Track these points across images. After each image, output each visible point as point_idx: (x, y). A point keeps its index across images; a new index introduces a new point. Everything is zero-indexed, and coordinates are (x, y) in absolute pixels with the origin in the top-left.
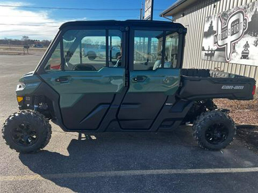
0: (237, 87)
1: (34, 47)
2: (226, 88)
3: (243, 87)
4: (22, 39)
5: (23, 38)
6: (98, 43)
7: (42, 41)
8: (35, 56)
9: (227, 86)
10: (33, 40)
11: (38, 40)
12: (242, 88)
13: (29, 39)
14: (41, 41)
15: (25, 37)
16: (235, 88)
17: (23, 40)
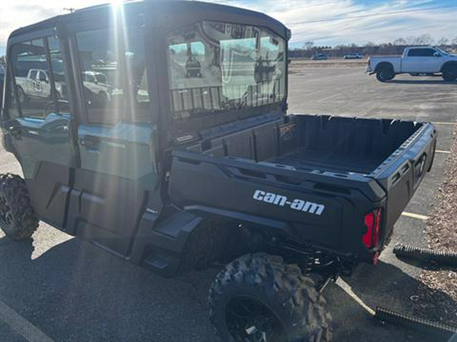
0: (300, 205)
1: (313, 59)
2: (266, 199)
3: (322, 207)
4: (304, 47)
5: (305, 45)
6: (446, 40)
7: (335, 48)
8: (298, 75)
9: (268, 194)
10: (321, 46)
11: (328, 46)
12: (319, 212)
13: (314, 45)
14: (333, 47)
15: (308, 43)
16: (293, 206)
17: (306, 48)
